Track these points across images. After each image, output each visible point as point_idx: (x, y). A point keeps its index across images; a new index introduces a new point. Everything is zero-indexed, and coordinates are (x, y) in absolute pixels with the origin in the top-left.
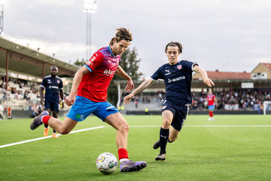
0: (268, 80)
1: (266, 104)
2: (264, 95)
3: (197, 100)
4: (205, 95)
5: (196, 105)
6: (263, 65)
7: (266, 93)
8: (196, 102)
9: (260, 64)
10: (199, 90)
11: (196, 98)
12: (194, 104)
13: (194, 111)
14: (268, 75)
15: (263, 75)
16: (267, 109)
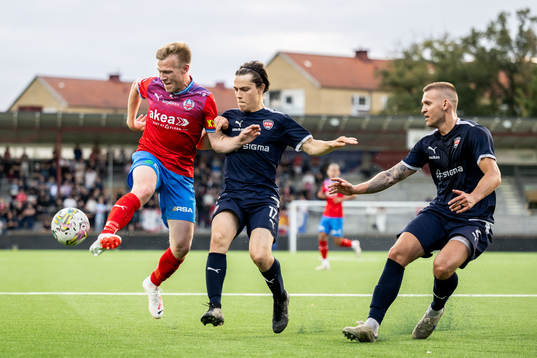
0: (307, 116)
1: (298, 209)
2: (292, 174)
3: (35, 192)
4: (65, 170)
5: (30, 212)
6: (289, 61)
7: (298, 170)
8: (32, 199)
9: (277, 55)
10: (45, 153)
11: (32, 184)
12: (25, 205)
13: (23, 232)
14: (308, 101)
15: (289, 100)
16: (301, 229)
